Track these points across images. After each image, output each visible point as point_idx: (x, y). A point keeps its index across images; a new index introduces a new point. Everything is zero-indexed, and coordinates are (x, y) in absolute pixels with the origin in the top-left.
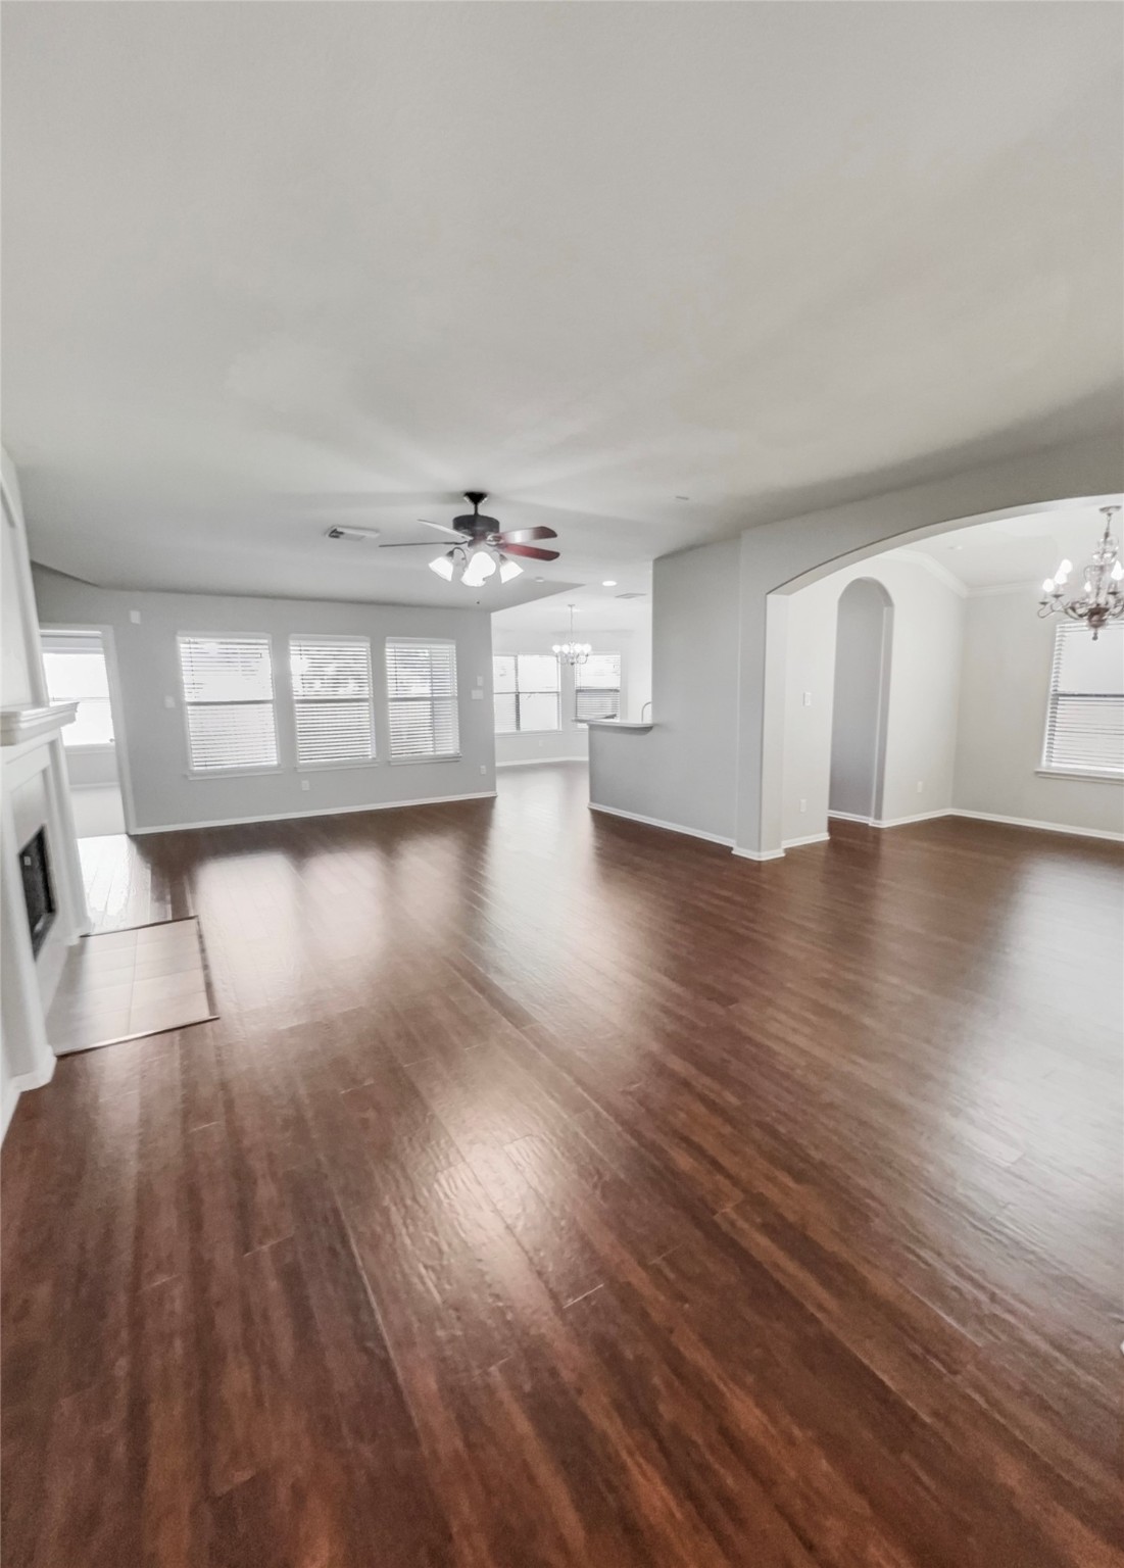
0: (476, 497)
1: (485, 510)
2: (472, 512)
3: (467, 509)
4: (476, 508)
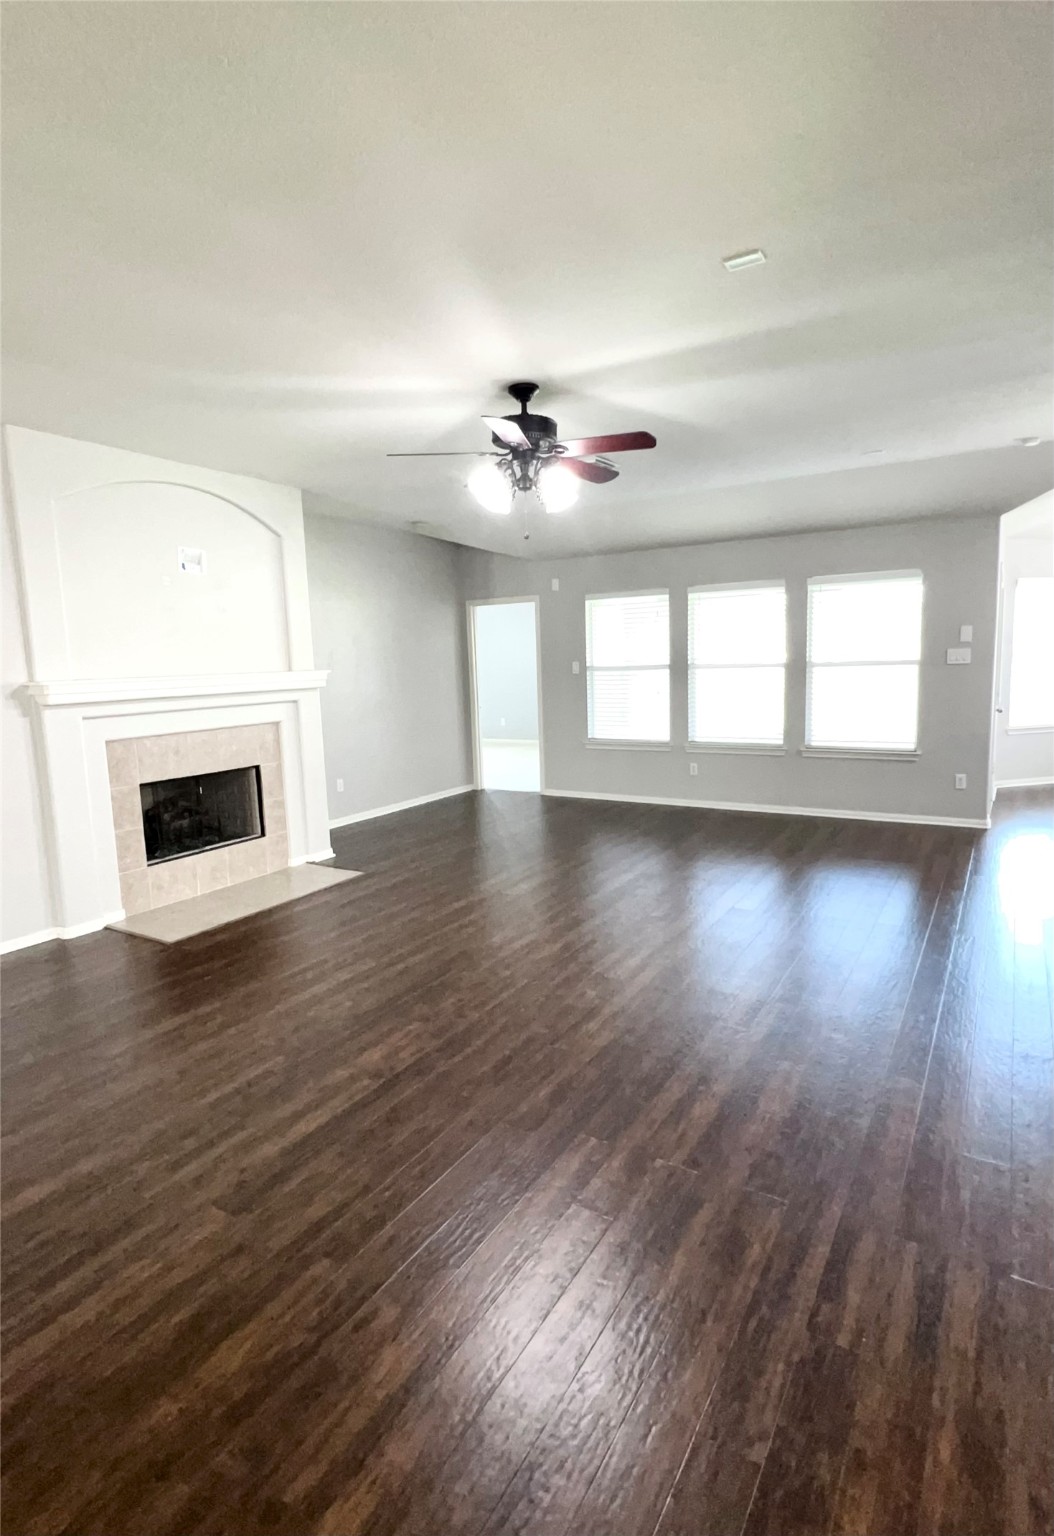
0: (524, 392)
4: (524, 408)
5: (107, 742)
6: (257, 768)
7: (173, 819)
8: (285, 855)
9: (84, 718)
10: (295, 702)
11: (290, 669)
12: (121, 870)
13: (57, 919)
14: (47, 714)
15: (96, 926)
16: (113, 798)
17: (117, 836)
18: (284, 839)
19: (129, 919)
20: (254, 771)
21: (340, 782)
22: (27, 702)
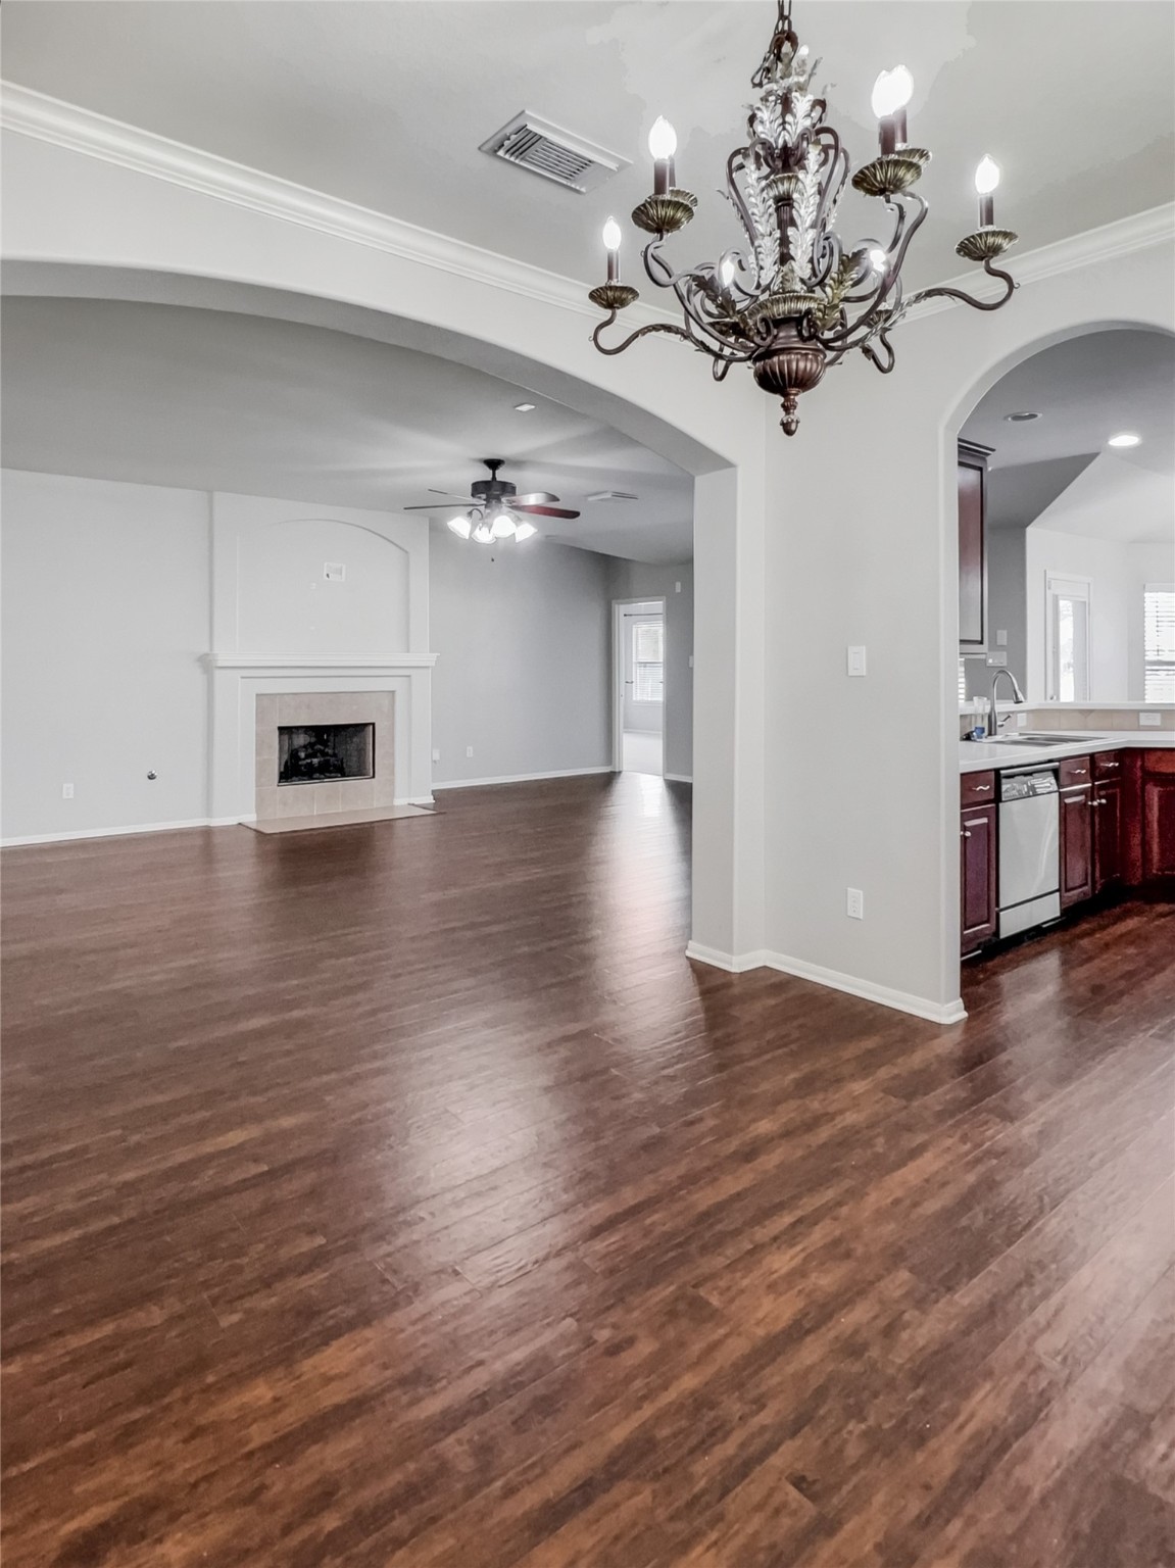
0: (494, 464)
1: (503, 475)
2: (489, 478)
3: (485, 474)
4: (494, 474)
5: (257, 695)
6: (373, 724)
7: (307, 757)
8: (392, 795)
9: (242, 677)
10: (409, 676)
11: (408, 651)
12: (257, 786)
13: (209, 813)
14: (218, 674)
15: (232, 821)
16: (257, 734)
17: (257, 761)
18: (392, 782)
19: (258, 822)
20: (371, 727)
21: (470, 749)
22: (206, 663)
